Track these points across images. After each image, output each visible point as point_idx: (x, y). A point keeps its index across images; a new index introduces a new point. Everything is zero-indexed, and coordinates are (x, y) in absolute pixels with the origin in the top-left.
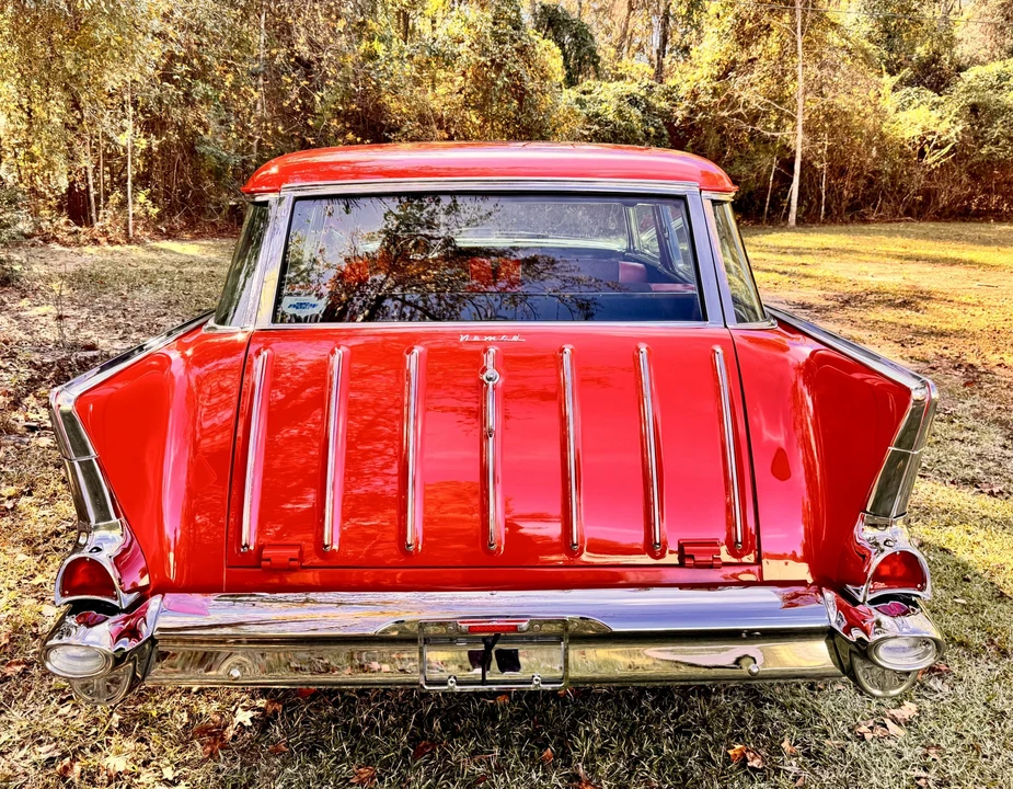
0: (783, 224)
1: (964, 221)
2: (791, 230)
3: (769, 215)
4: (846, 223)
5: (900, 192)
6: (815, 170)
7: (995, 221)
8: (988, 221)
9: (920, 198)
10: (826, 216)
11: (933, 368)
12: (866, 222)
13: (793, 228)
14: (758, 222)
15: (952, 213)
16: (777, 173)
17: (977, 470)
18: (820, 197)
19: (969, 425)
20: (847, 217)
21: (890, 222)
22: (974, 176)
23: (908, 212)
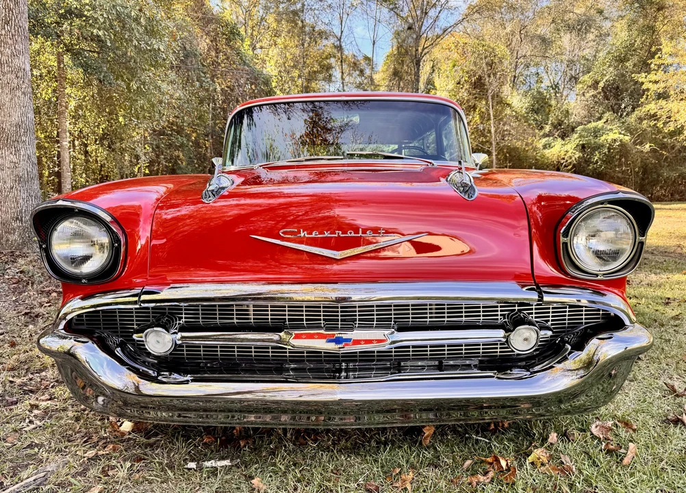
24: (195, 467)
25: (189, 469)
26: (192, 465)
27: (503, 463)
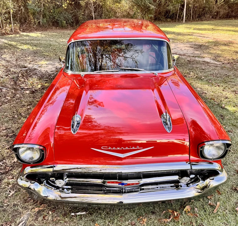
0: (182, 22)
1: (226, 19)
2: (184, 24)
3: (178, 19)
4: (197, 21)
5: (211, 12)
6: (190, 7)
7: (234, 19)
8: (232, 19)
9: (216, 14)
10: (192, 19)
11: (223, 64)
12: (202, 21)
13: (184, 23)
14: (175, 21)
15: (223, 17)
16: (180, 8)
17: (235, 88)
18: (191, 14)
19: (232, 78)
20: (197, 19)
21: (208, 20)
22: (229, 7)
23: (213, 17)
24: (74, 215)
25: (72, 215)
26: (73, 214)
27: (176, 214)
